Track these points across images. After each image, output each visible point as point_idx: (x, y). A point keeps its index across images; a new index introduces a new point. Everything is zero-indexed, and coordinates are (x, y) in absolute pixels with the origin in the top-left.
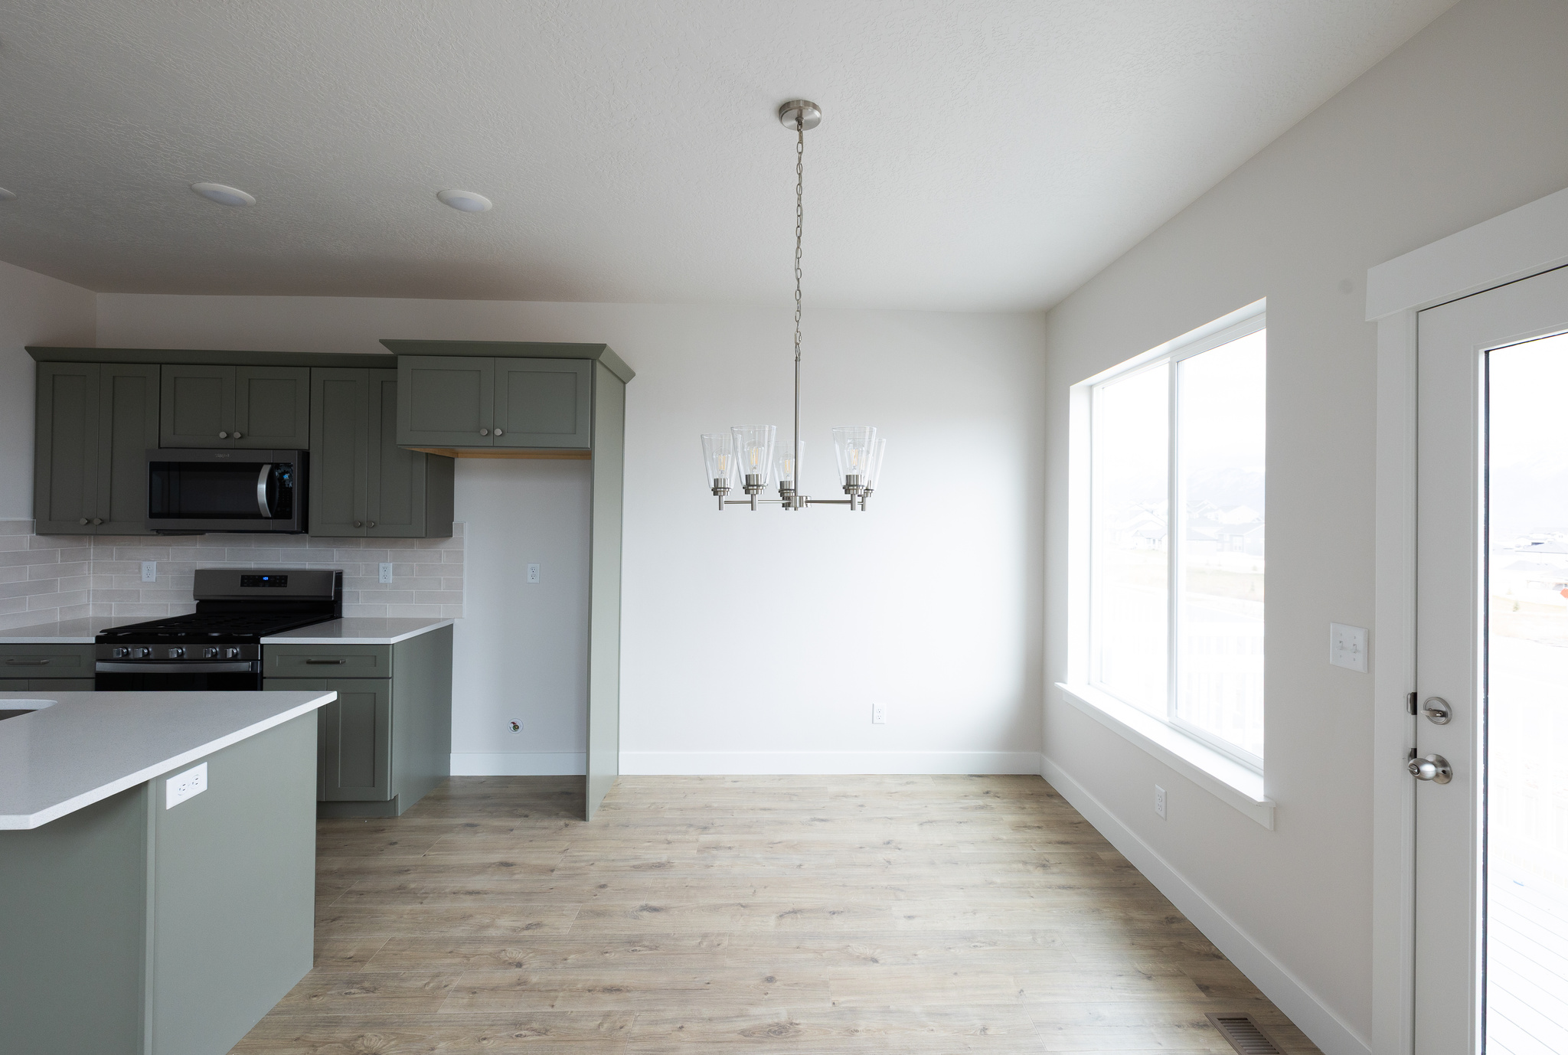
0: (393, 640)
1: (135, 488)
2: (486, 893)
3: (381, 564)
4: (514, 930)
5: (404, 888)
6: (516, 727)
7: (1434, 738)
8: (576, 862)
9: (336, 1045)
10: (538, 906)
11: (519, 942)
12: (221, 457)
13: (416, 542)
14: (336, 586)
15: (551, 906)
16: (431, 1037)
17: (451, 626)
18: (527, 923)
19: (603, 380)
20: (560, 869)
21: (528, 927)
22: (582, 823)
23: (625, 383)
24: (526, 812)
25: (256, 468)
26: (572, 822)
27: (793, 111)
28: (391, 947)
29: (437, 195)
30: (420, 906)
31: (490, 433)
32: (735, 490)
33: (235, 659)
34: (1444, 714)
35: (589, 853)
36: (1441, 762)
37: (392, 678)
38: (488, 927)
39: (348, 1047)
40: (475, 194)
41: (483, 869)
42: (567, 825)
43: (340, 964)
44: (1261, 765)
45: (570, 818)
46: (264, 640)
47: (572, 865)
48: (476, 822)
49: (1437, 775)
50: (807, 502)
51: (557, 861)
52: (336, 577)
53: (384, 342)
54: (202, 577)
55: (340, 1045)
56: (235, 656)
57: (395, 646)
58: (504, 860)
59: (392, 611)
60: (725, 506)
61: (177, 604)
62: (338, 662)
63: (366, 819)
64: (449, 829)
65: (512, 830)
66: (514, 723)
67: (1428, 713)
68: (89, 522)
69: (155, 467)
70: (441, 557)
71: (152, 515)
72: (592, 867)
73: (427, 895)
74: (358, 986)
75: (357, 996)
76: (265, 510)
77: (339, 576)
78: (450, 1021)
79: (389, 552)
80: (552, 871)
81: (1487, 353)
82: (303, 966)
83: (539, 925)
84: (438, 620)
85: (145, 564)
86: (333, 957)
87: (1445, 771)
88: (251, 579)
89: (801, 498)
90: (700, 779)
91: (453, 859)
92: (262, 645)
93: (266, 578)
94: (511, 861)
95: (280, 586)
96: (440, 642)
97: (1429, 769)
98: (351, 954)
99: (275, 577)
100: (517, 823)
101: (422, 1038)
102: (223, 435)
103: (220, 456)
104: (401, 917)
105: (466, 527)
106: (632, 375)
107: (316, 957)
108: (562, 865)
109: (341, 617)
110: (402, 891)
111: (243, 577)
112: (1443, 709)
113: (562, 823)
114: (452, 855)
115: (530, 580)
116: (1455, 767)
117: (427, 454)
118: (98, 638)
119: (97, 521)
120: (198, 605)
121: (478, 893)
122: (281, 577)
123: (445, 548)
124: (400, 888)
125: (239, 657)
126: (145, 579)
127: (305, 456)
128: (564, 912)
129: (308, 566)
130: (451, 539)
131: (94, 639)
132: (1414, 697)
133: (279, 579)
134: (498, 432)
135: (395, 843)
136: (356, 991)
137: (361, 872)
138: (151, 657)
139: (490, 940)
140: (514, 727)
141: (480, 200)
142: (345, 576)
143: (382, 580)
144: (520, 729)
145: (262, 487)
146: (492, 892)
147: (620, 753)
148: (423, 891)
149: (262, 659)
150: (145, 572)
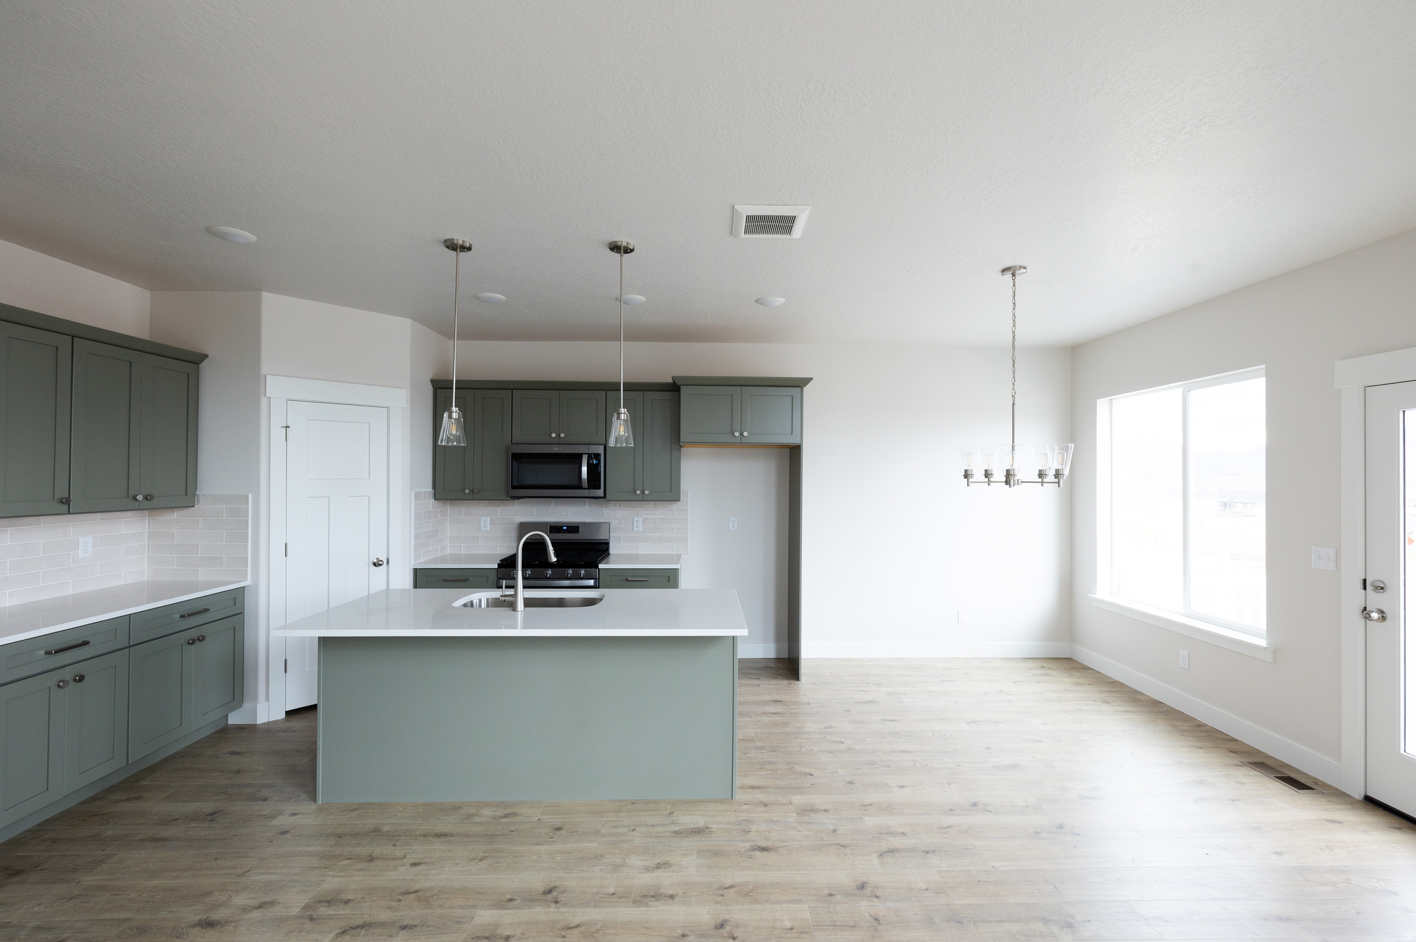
1: (497, 469)
3: (636, 519)
7: (1375, 600)
12: (556, 449)
14: (608, 533)
20: (813, 703)
22: (798, 682)
25: (578, 457)
27: (1011, 270)
31: (741, 434)
32: (978, 475)
34: (1382, 588)
36: (1381, 612)
42: (790, 683)
43: (742, 741)
44: (1265, 633)
46: (600, 566)
49: (1379, 618)
50: (1022, 482)
52: (607, 526)
53: (676, 378)
54: (523, 528)
59: (644, 549)
60: (971, 484)
61: (503, 545)
62: (645, 580)
67: (1373, 588)
68: (471, 492)
69: (515, 456)
70: (674, 514)
71: (513, 487)
76: (585, 484)
77: (609, 526)
79: (642, 510)
81: (1404, 411)
85: (483, 518)
87: (1383, 618)
88: (555, 529)
89: (1018, 480)
92: (599, 570)
93: (565, 529)
94: (778, 699)
95: (573, 534)
97: (1375, 615)
98: (743, 738)
99: (571, 527)
102: (554, 435)
105: (691, 493)
108: (811, 701)
109: (608, 554)
111: (550, 527)
112: (1382, 586)
115: (731, 527)
116: (1388, 614)
118: (499, 564)
119: (476, 491)
122: (576, 527)
123: (675, 506)
126: (482, 528)
127: (605, 447)
129: (588, 520)
132: (1365, 581)
133: (574, 529)
134: (746, 434)
143: (635, 529)
145: (584, 469)
149: (599, 579)
150: (482, 524)
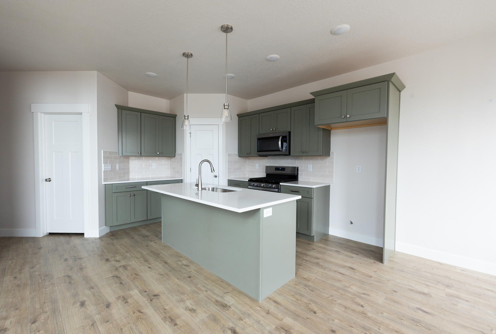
0: (314, 187)
2: (346, 275)
3: (309, 165)
4: (358, 293)
5: (319, 264)
6: (352, 223)
8: (381, 277)
9: (303, 303)
10: (367, 288)
11: (361, 298)
13: (319, 158)
14: (297, 171)
15: (372, 290)
16: (332, 316)
17: (329, 186)
18: (365, 292)
19: (392, 90)
20: (374, 278)
21: (364, 294)
22: (381, 264)
23: (400, 91)
24: (357, 253)
25: (278, 137)
26: (377, 262)
28: (316, 280)
29: (331, 32)
30: (324, 271)
31: (346, 117)
33: (274, 188)
35: (387, 276)
37: (313, 198)
38: (348, 287)
39: (307, 305)
40: (344, 25)
41: (344, 267)
42: (375, 263)
43: (302, 279)
45: (376, 261)
46: (281, 184)
47: (379, 278)
48: (339, 251)
51: (372, 274)
52: (297, 169)
53: (312, 93)
54: (267, 167)
55: (305, 303)
56: (274, 187)
57: (314, 189)
58: (351, 267)
59: (312, 180)
61: (262, 175)
62: (298, 192)
63: (306, 240)
64: (331, 250)
65: (353, 257)
66: (351, 221)
68: (247, 154)
69: (259, 139)
70: (326, 163)
71: (258, 151)
72: (388, 282)
73: (326, 268)
74: (308, 288)
75: (307, 290)
76: (280, 149)
77: (298, 168)
78: (338, 314)
79: (311, 161)
80: (371, 277)
82: (293, 276)
83: (368, 295)
84: (325, 183)
85: (256, 164)
86: (300, 276)
88: (277, 168)
90: (441, 264)
91: (333, 260)
92: (280, 185)
93: (280, 168)
94: (354, 268)
95: (283, 171)
96: (326, 190)
98: (305, 277)
99: (282, 168)
100: (354, 256)
101: (329, 315)
102: (271, 130)
103: (271, 135)
104: (319, 272)
105: (335, 153)
106: (404, 87)
107: (296, 274)
108: (374, 276)
109: (298, 180)
110: (317, 264)
111: (275, 168)
113: (372, 261)
114: (332, 258)
115: (357, 171)
117: (323, 128)
118: (249, 180)
119: (248, 153)
120: (266, 175)
121: (343, 274)
122: (284, 168)
123: (327, 160)
124: (317, 263)
125: (275, 188)
126: (256, 168)
127: (290, 133)
128: (379, 295)
129: (290, 165)
130: (330, 157)
131: (248, 180)
133: (283, 169)
134: (348, 116)
135: (314, 249)
136: (308, 289)
137: (305, 254)
138: (258, 186)
139: (349, 292)
140: (351, 223)
141: (346, 27)
142: (299, 169)
143: (309, 170)
144: (353, 224)
145: (280, 142)
146: (348, 276)
147: (396, 242)
148: (324, 267)
149: (280, 189)
150: (256, 166)
